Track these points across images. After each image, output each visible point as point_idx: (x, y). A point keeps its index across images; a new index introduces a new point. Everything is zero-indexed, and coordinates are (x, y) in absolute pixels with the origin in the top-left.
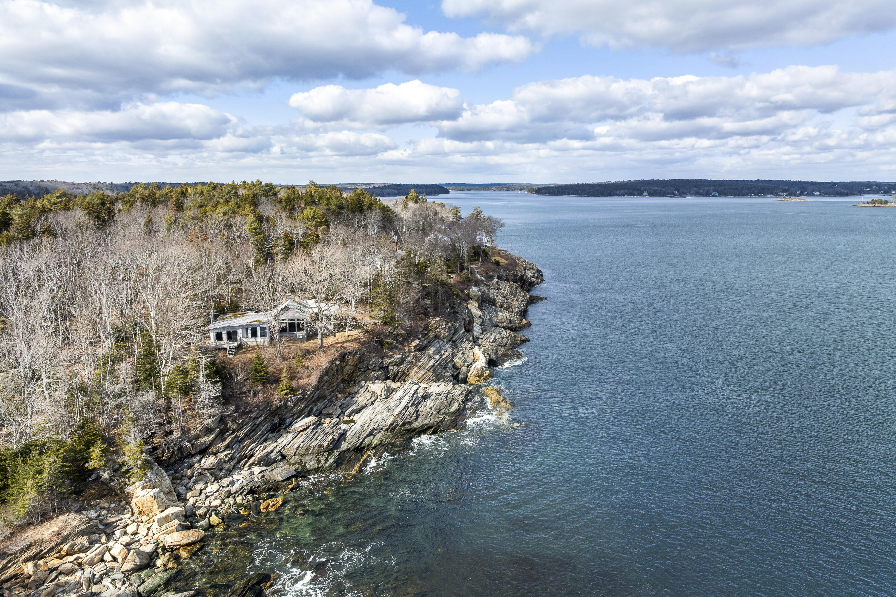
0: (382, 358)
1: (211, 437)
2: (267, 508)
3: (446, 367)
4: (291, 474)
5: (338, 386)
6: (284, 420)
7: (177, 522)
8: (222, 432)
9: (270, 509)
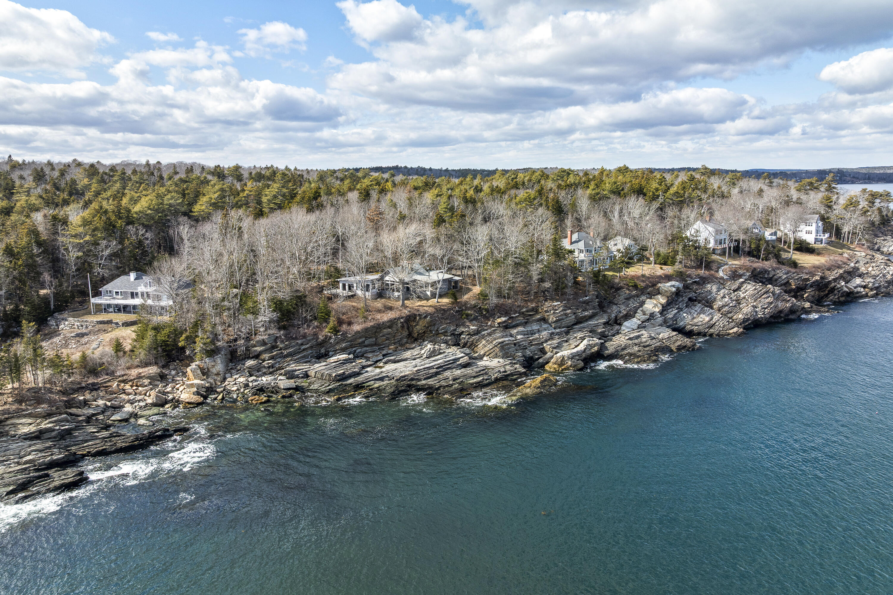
0: (457, 326)
1: (262, 348)
2: (252, 400)
3: (526, 348)
4: (291, 387)
5: (401, 339)
6: (328, 352)
7: (195, 389)
8: (273, 347)
9: (253, 402)
